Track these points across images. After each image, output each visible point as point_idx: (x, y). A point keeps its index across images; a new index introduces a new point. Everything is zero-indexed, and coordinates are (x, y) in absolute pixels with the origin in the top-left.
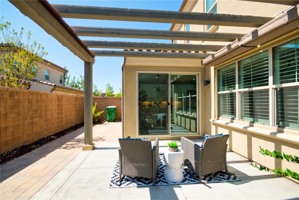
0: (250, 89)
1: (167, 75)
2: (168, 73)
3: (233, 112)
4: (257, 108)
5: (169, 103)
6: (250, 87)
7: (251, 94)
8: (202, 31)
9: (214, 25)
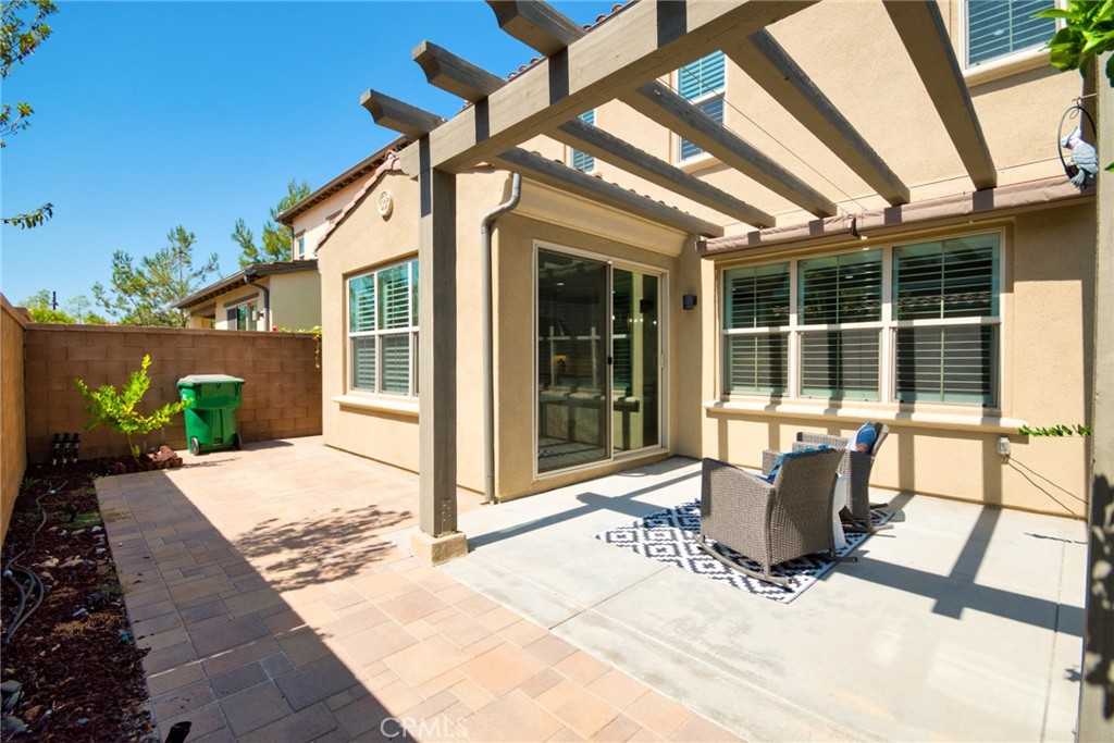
0: (834, 327)
1: (604, 267)
2: (610, 262)
3: (777, 381)
4: (849, 368)
5: (610, 359)
6: (833, 322)
7: (834, 338)
8: (662, 156)
9: (711, 153)
